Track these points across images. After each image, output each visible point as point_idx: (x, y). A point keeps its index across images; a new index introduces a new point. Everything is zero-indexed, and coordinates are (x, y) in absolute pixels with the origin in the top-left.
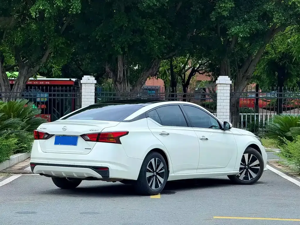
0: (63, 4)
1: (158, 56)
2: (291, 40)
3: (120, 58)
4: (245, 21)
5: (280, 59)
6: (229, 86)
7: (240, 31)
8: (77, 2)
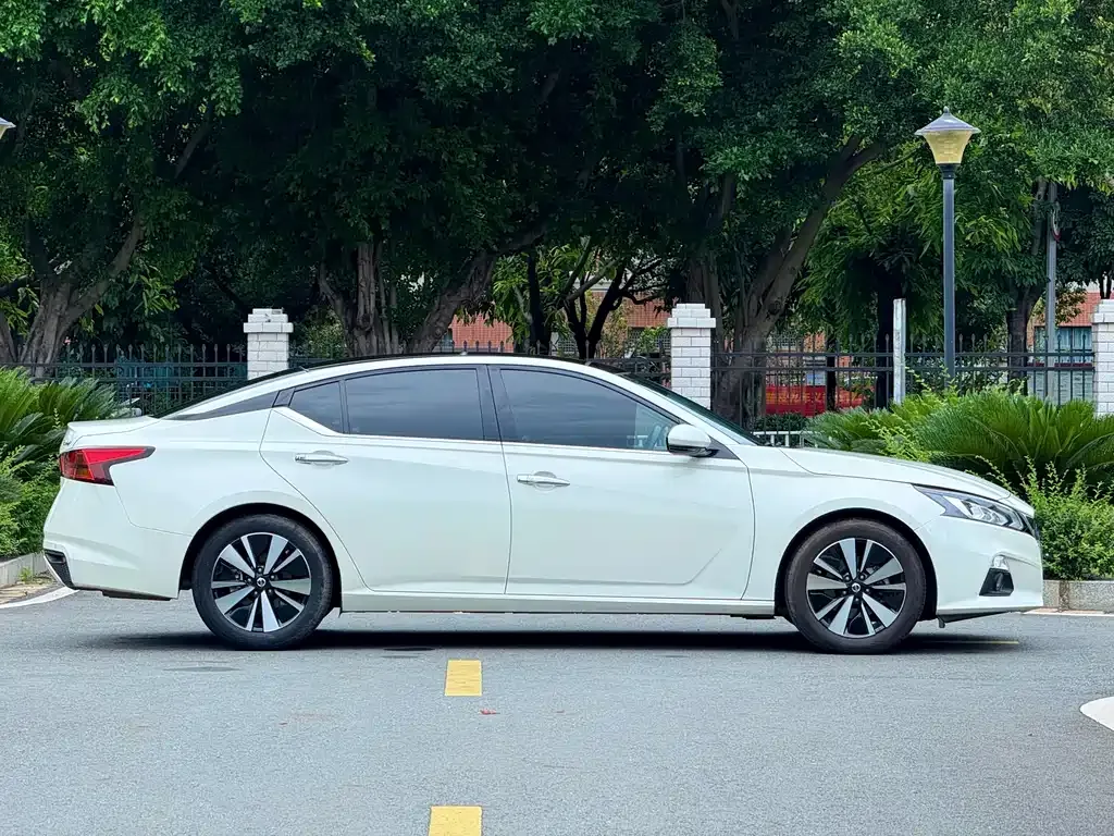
0: (185, 88)
1: (485, 245)
2: (915, 189)
3: (365, 253)
4: (758, 131)
5: (885, 250)
6: (709, 333)
7: (740, 163)
8: (228, 81)
